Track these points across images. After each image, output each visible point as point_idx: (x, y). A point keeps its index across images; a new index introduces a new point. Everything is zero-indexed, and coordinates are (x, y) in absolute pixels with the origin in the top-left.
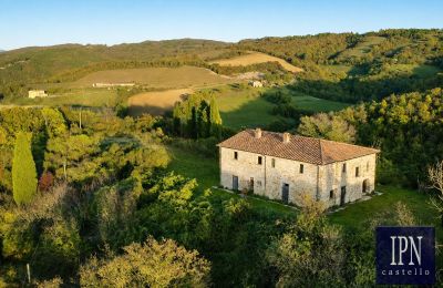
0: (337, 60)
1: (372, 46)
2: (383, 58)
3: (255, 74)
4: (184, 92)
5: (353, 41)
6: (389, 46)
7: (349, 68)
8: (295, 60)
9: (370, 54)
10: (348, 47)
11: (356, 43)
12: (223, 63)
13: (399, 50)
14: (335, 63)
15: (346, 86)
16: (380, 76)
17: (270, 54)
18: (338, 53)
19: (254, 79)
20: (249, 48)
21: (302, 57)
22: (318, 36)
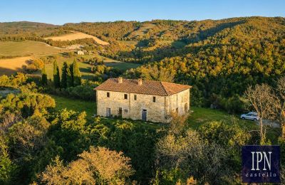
0: (129, 37)
1: (148, 29)
2: (155, 37)
3: (78, 46)
4: (28, 58)
5: (137, 26)
6: (157, 30)
7: (136, 43)
8: (103, 37)
9: (148, 34)
10: (135, 30)
11: (139, 27)
12: (55, 39)
13: (164, 32)
14: (128, 40)
15: (136, 54)
16: (154, 48)
17: (87, 33)
18: (129, 34)
19: (78, 50)
20: (72, 29)
21: (107, 35)
22: (116, 22)
